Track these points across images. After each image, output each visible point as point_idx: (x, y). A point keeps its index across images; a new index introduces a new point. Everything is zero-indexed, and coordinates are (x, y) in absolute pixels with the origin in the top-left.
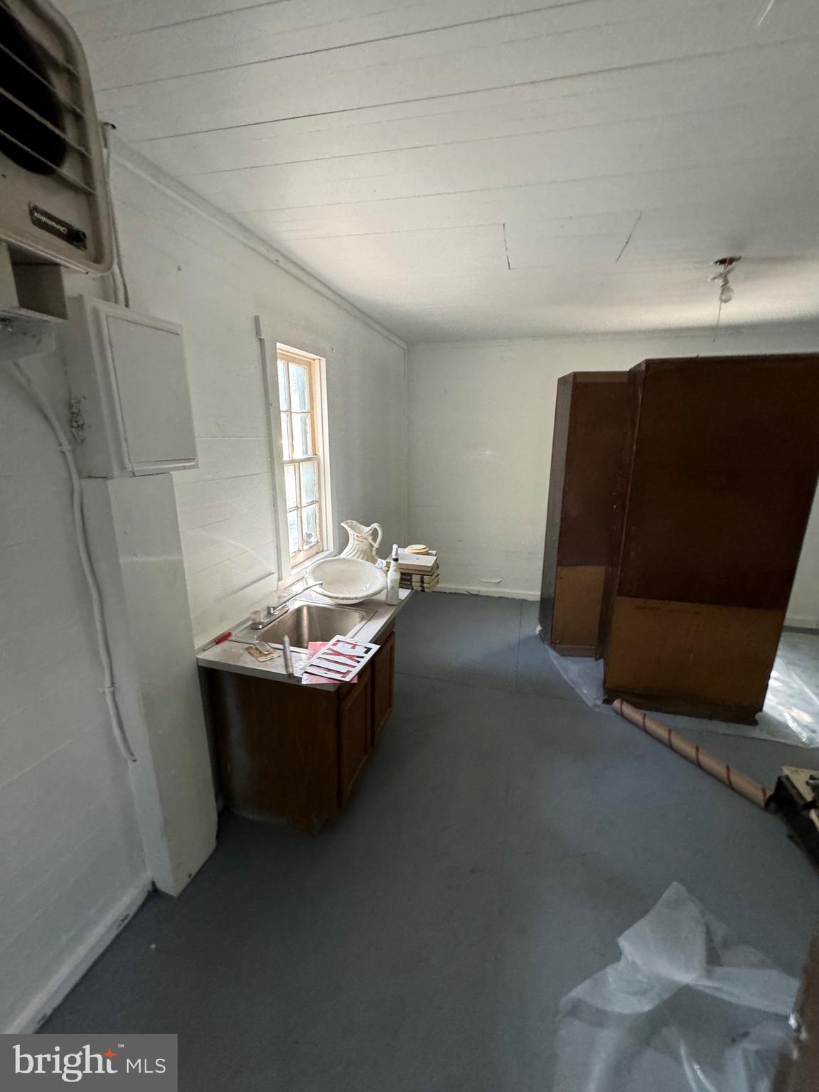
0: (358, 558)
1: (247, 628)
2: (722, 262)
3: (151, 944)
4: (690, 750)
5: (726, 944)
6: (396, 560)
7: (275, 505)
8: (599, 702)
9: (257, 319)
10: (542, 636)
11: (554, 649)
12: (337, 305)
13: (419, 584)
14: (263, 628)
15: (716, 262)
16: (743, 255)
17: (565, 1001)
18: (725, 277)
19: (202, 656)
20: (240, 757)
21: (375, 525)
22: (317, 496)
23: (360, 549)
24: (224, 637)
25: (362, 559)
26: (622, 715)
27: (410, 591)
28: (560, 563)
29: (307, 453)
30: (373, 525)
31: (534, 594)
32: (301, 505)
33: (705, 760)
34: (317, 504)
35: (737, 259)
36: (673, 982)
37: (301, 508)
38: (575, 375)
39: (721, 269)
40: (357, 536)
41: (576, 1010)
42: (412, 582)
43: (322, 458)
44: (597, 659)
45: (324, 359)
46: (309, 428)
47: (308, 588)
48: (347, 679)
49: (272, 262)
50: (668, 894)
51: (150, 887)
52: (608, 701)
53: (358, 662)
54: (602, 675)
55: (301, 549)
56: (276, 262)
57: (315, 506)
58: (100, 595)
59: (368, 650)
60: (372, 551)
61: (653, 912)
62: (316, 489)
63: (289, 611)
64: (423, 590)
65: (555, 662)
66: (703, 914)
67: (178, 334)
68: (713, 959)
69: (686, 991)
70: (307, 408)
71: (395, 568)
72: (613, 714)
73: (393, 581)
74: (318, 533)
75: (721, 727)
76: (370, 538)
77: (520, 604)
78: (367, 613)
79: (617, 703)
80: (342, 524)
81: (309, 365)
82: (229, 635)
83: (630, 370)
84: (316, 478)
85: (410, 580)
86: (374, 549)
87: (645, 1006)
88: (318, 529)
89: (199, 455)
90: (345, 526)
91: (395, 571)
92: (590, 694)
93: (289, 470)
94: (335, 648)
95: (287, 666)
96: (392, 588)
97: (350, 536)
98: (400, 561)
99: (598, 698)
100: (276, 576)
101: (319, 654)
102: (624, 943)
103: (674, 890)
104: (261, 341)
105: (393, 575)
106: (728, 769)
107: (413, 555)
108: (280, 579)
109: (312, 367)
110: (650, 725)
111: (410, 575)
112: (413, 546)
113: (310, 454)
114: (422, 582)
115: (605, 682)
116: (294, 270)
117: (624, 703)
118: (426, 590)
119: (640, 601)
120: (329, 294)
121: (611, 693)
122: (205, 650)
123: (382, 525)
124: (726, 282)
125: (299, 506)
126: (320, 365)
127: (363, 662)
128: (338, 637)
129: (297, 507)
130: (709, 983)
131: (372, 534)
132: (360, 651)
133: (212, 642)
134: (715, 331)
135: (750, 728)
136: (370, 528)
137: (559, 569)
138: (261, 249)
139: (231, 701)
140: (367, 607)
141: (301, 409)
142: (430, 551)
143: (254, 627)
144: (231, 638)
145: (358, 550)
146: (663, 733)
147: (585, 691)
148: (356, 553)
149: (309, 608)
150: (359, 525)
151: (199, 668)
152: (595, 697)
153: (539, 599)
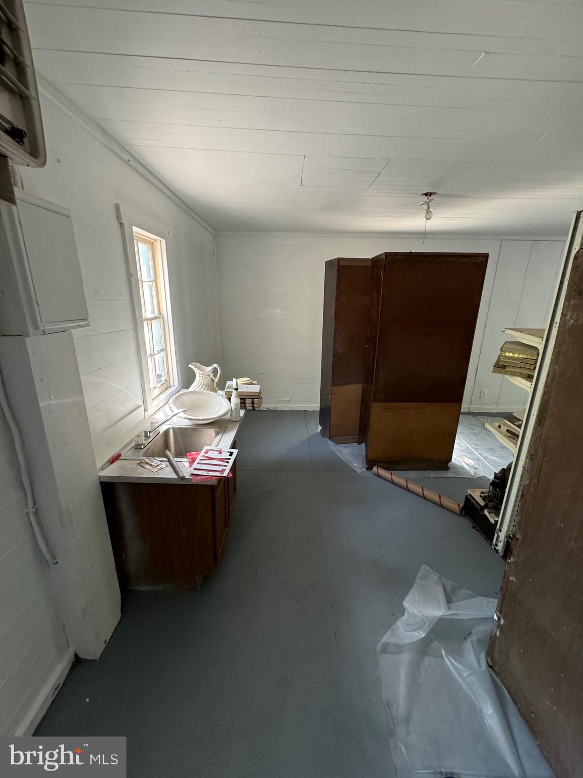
0: (204, 389)
1: (131, 448)
2: (426, 194)
3: (85, 699)
4: (418, 490)
5: (453, 590)
6: (236, 389)
7: (138, 353)
8: (364, 470)
9: (117, 207)
10: (323, 433)
11: (332, 441)
12: (169, 198)
13: (251, 405)
14: (144, 447)
15: (423, 195)
16: (438, 192)
17: (379, 646)
18: (427, 203)
19: (102, 474)
21: (215, 365)
22: (164, 345)
23: (205, 384)
24: (116, 458)
25: (207, 390)
26: (379, 476)
27: (244, 410)
28: (333, 384)
29: (154, 313)
30: (213, 365)
31: (316, 406)
32: (154, 353)
33: (427, 494)
34: (164, 352)
35: (435, 193)
36: (436, 617)
37: (154, 355)
38: (339, 260)
39: (425, 198)
40: (202, 374)
41: (385, 649)
42: (245, 404)
43: (166, 316)
44: (359, 443)
45: (164, 240)
46: (154, 293)
47: (175, 415)
48: (225, 474)
49: (124, 160)
50: (421, 571)
51: (73, 659)
52: (369, 468)
53: (228, 462)
54: (364, 453)
55: (156, 386)
56: (127, 161)
59: (231, 454)
60: (213, 385)
61: (415, 585)
62: (163, 340)
63: (161, 433)
64: (254, 409)
65: (333, 449)
66: (440, 578)
67: (68, 217)
68: (449, 601)
69: (441, 620)
70: (152, 278)
71: (235, 395)
72: (373, 475)
73: (235, 405)
74: (166, 373)
75: (432, 474)
76: (212, 375)
77: (305, 413)
78: (220, 428)
79: (375, 469)
80: (190, 366)
81: (152, 244)
82: (120, 455)
83: (373, 258)
84: (163, 332)
86: (215, 383)
87: (422, 634)
88: (166, 371)
89: (90, 315)
90: (193, 367)
91: (236, 397)
92: (358, 466)
93: (145, 326)
94: (207, 455)
95: (176, 472)
96: (236, 409)
97: (197, 374)
98: (239, 390)
99: (363, 468)
100: (142, 408)
101: (198, 461)
102: (406, 604)
103: (425, 568)
104: (121, 224)
105: (235, 400)
106: (440, 496)
107: (243, 384)
108: (145, 410)
109: (154, 246)
110: (395, 479)
111: (246, 399)
112: (241, 379)
114: (253, 403)
115: (367, 456)
116: (140, 168)
117: (379, 468)
118: (256, 408)
119: (386, 404)
120: (165, 191)
121: (370, 464)
122: (103, 470)
123: (220, 366)
124: (429, 207)
125: (152, 353)
126: (161, 244)
127: (231, 462)
128: (206, 448)
129: (151, 354)
130: (450, 612)
131: (213, 372)
132: (226, 455)
133: (107, 463)
134: (424, 235)
135: (445, 472)
136: (211, 368)
137: (333, 387)
138: (116, 149)
139: (125, 506)
140: (219, 425)
141: (148, 278)
142: (253, 382)
143: (138, 447)
144: (120, 458)
145: (203, 385)
146: (403, 482)
147: (355, 464)
148: (202, 387)
149: (174, 429)
150: (201, 366)
151: (101, 483)
152: (361, 467)
153: (319, 410)
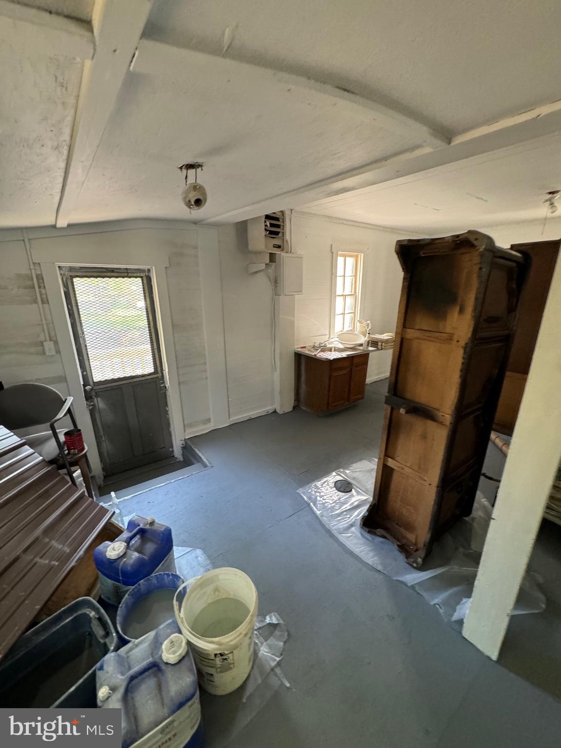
1: (311, 347)
2: (550, 193)
6: (369, 334)
7: (330, 310)
9: (331, 245)
14: (316, 348)
15: (547, 193)
19: (296, 350)
20: (303, 387)
22: (353, 310)
24: (304, 347)
27: (376, 348)
29: (351, 292)
30: (368, 322)
34: (353, 313)
35: (558, 192)
37: (344, 314)
43: (358, 294)
45: (363, 254)
46: (353, 282)
49: (340, 224)
51: (274, 409)
57: (352, 315)
58: (275, 323)
62: (354, 307)
64: (381, 348)
70: (354, 274)
71: (368, 336)
84: (354, 303)
85: (377, 345)
89: (303, 291)
93: (338, 298)
100: (328, 336)
104: (332, 251)
108: (329, 338)
109: (357, 258)
111: (378, 342)
113: (353, 293)
114: (382, 345)
116: (350, 223)
122: (298, 349)
124: (552, 203)
126: (361, 256)
129: (342, 313)
131: (367, 326)
133: (300, 348)
138: (335, 221)
141: (350, 274)
144: (306, 348)
150: (363, 321)
151: (295, 353)
